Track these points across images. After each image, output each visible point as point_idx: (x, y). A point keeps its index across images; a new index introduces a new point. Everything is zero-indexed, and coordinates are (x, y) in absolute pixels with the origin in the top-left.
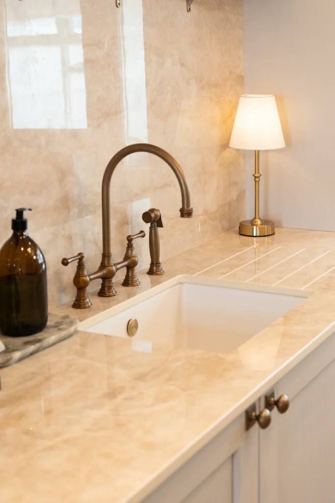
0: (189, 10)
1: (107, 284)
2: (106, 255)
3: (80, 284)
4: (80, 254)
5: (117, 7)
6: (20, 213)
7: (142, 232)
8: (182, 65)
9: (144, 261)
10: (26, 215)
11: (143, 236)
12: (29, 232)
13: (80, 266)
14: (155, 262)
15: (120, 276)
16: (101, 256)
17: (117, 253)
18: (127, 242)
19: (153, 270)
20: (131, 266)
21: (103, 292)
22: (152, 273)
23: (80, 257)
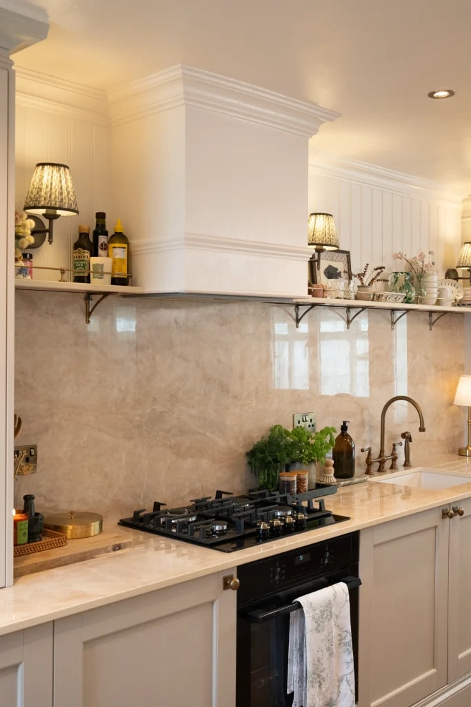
0: (431, 330)
1: (382, 466)
2: (382, 451)
3: (369, 462)
4: (369, 448)
5: (392, 330)
6: (345, 423)
7: (401, 443)
8: (426, 358)
9: (401, 459)
10: (347, 424)
11: (401, 445)
12: (349, 432)
13: (369, 454)
14: (407, 461)
15: (388, 463)
16: (380, 450)
17: (387, 453)
18: (393, 448)
19: (407, 464)
20: (394, 459)
21: (381, 470)
22: (405, 465)
23: (370, 450)
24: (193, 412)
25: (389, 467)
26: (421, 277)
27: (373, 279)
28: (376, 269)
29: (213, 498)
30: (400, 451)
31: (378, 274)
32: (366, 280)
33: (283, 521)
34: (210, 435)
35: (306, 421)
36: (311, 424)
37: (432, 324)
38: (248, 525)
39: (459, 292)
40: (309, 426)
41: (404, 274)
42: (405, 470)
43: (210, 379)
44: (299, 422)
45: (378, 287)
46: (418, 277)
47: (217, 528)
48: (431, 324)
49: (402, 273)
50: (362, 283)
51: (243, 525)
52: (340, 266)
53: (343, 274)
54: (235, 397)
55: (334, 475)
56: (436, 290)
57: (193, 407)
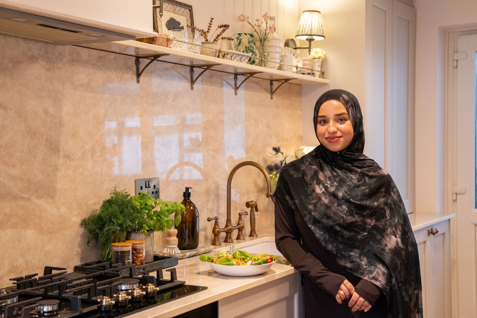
0: (272, 98)
1: (229, 236)
2: (229, 221)
3: (216, 234)
4: (216, 217)
5: (236, 95)
6: (187, 189)
7: (246, 212)
8: (268, 127)
9: (247, 229)
10: (190, 190)
11: (247, 215)
12: (192, 199)
13: (216, 223)
14: (253, 230)
15: (235, 233)
16: (226, 221)
17: (234, 219)
18: (239, 216)
19: (252, 234)
20: (240, 229)
21: (227, 240)
22: (251, 235)
23: (216, 219)
24: (15, 172)
25: (236, 238)
26: (265, 39)
27: (218, 36)
28: (220, 27)
29: (41, 274)
30: (246, 220)
31: (223, 31)
32: (211, 37)
33: (132, 294)
34: (37, 201)
35: (149, 187)
36: (155, 191)
37: (274, 93)
38: (86, 303)
39: (298, 61)
40: (153, 193)
41: (248, 36)
42: (251, 240)
43: (35, 134)
44: (141, 188)
45: (223, 45)
46: (261, 40)
47: (46, 309)
48: (272, 93)
49: (245, 34)
50: (207, 40)
51: (79, 303)
52: (183, 21)
53: (185, 28)
54: (67, 157)
55: (178, 246)
56: (278, 56)
57: (14, 166)
